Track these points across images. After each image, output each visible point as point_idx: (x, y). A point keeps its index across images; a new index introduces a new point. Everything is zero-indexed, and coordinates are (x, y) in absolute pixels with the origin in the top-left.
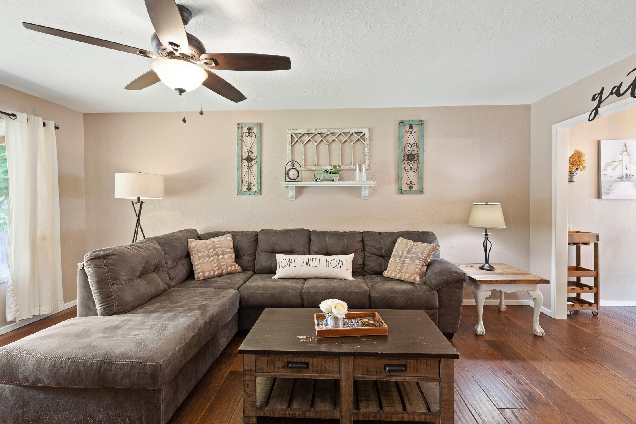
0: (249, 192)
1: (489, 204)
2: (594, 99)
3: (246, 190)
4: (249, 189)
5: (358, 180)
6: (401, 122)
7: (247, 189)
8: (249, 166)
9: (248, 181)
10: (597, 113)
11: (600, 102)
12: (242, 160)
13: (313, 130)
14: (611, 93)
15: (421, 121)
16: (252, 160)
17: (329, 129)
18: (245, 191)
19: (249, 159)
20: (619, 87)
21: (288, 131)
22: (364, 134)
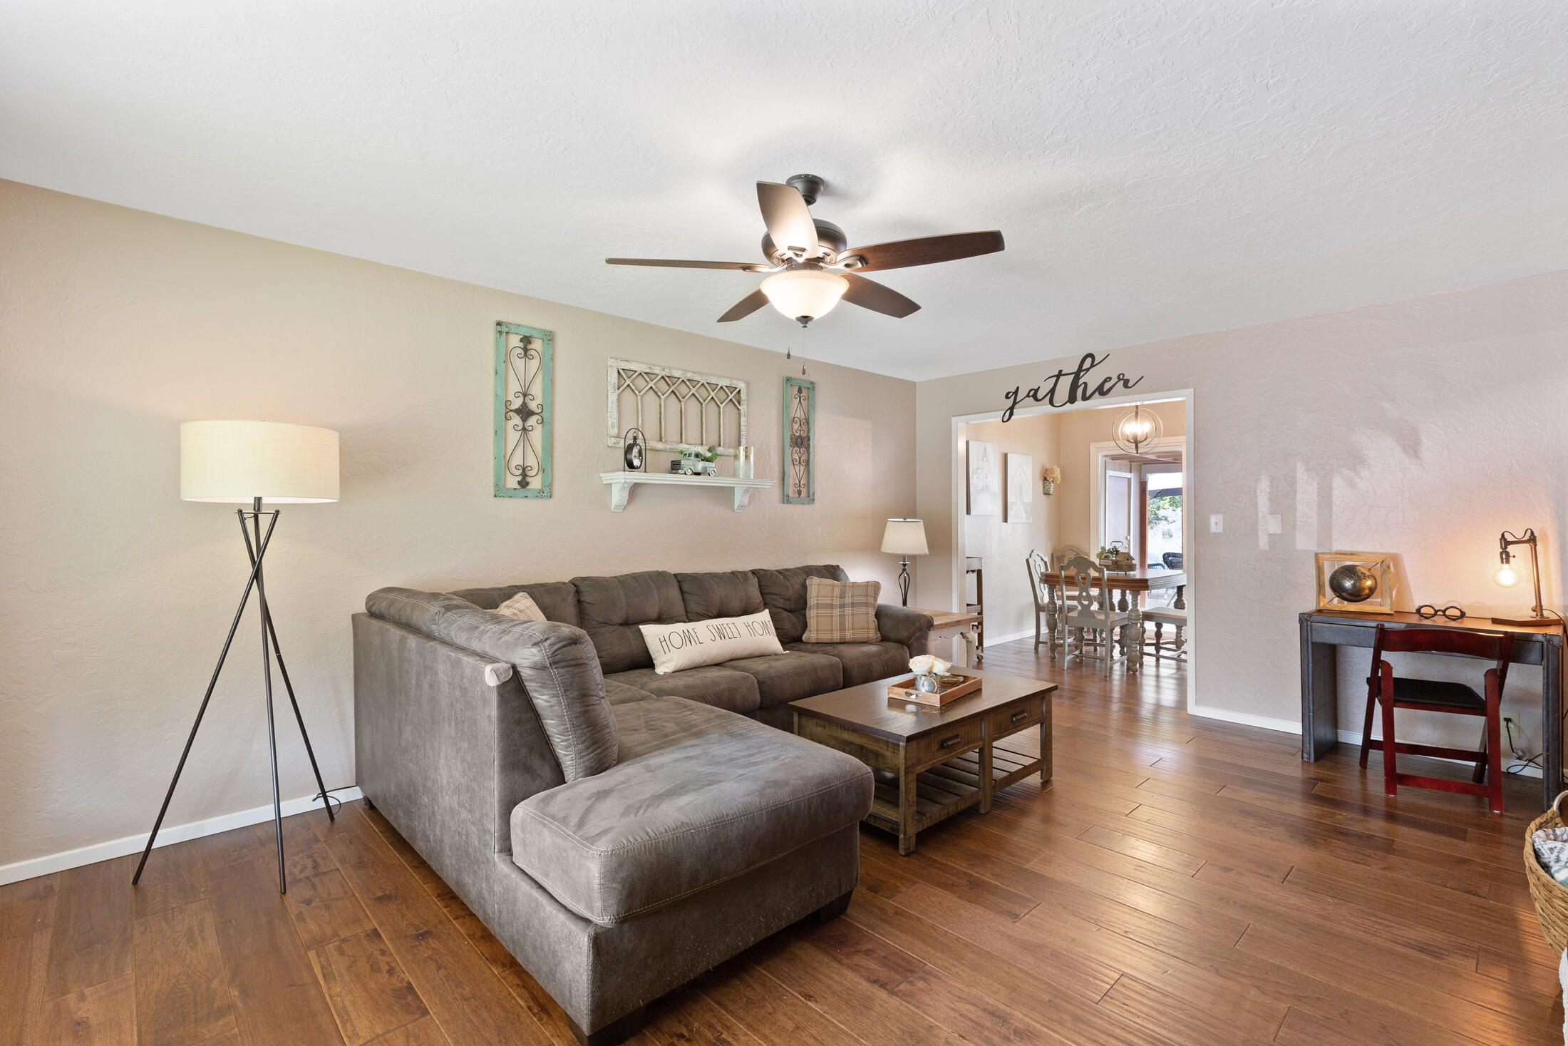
0: (523, 492)
1: (907, 520)
2: (1007, 397)
3: (518, 487)
4: (524, 484)
5: (741, 477)
6: (788, 380)
7: (519, 483)
8: (524, 429)
9: (522, 464)
10: (1011, 414)
11: (1015, 403)
12: (508, 411)
13: (658, 368)
14: (1028, 396)
15: (812, 383)
16: (531, 413)
17: (686, 371)
18: (515, 489)
19: (525, 413)
20: (1037, 391)
21: (610, 362)
22: (739, 391)
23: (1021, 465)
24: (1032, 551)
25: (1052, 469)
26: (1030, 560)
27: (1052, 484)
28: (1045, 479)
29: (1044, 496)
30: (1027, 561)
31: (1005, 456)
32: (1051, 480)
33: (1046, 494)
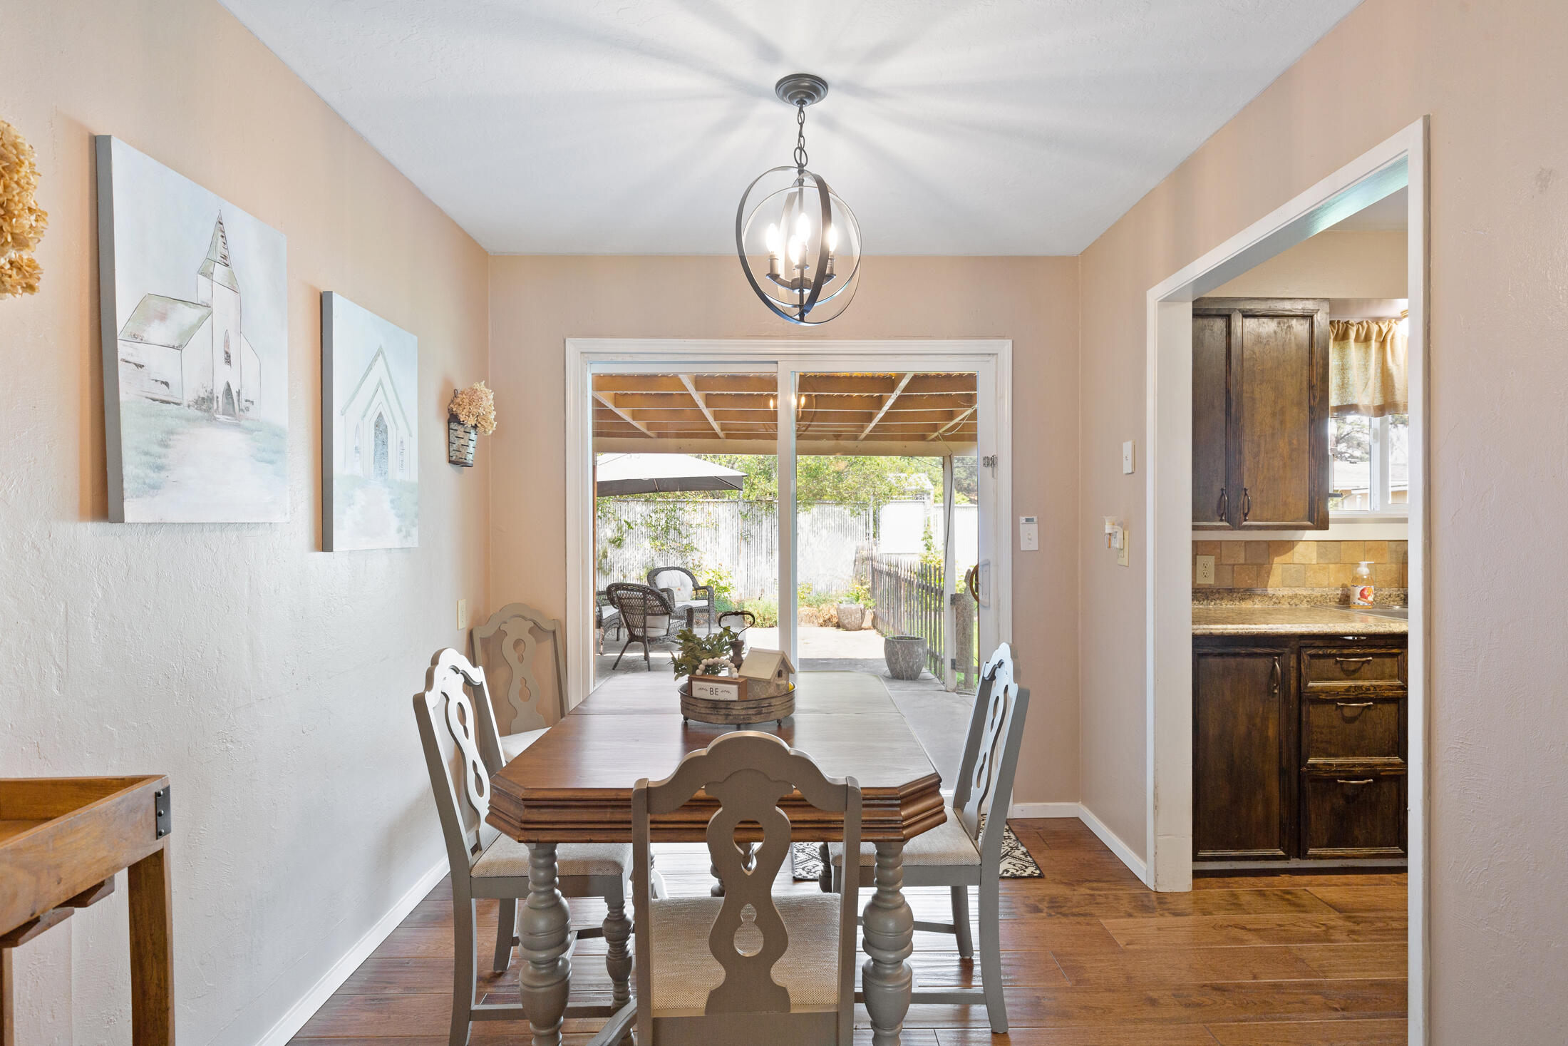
23: (380, 352)
24: (435, 661)
25: (475, 391)
26: (432, 700)
27: (473, 436)
28: (453, 418)
29: (449, 467)
30: (419, 704)
31: (324, 303)
32: (472, 421)
33: (457, 462)
